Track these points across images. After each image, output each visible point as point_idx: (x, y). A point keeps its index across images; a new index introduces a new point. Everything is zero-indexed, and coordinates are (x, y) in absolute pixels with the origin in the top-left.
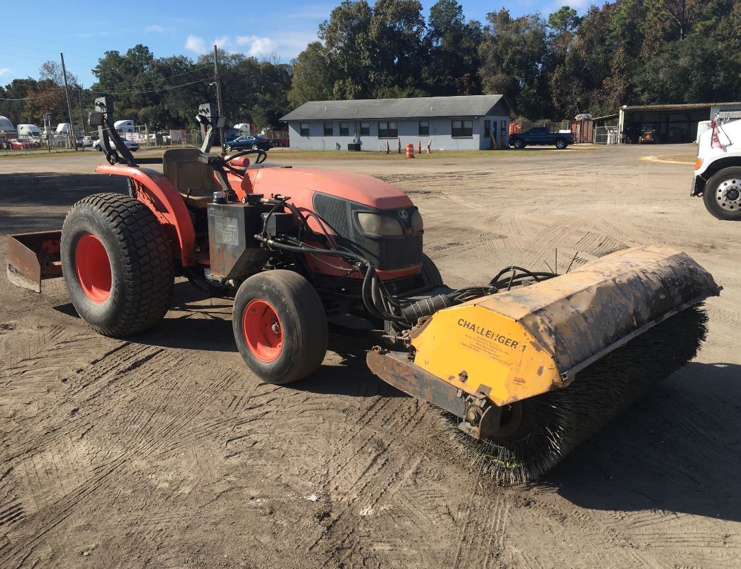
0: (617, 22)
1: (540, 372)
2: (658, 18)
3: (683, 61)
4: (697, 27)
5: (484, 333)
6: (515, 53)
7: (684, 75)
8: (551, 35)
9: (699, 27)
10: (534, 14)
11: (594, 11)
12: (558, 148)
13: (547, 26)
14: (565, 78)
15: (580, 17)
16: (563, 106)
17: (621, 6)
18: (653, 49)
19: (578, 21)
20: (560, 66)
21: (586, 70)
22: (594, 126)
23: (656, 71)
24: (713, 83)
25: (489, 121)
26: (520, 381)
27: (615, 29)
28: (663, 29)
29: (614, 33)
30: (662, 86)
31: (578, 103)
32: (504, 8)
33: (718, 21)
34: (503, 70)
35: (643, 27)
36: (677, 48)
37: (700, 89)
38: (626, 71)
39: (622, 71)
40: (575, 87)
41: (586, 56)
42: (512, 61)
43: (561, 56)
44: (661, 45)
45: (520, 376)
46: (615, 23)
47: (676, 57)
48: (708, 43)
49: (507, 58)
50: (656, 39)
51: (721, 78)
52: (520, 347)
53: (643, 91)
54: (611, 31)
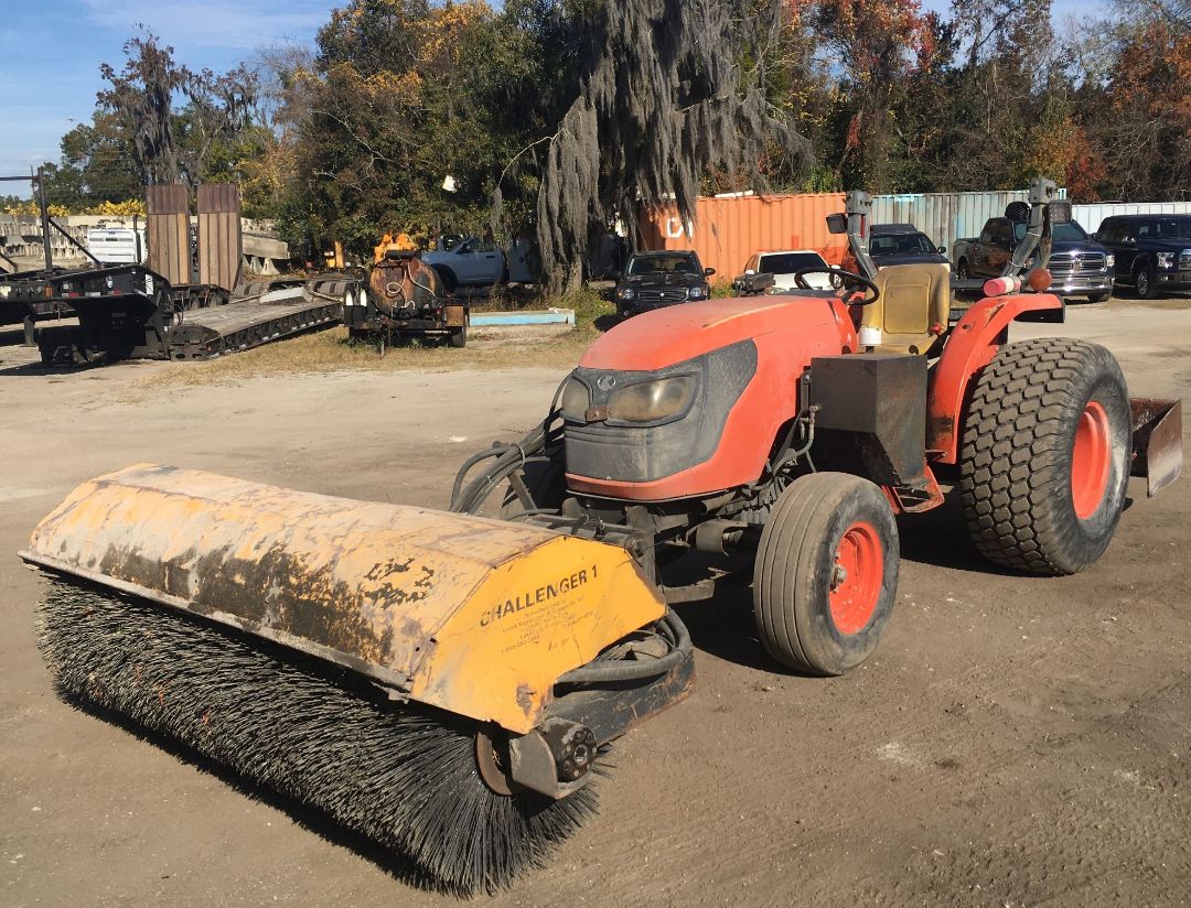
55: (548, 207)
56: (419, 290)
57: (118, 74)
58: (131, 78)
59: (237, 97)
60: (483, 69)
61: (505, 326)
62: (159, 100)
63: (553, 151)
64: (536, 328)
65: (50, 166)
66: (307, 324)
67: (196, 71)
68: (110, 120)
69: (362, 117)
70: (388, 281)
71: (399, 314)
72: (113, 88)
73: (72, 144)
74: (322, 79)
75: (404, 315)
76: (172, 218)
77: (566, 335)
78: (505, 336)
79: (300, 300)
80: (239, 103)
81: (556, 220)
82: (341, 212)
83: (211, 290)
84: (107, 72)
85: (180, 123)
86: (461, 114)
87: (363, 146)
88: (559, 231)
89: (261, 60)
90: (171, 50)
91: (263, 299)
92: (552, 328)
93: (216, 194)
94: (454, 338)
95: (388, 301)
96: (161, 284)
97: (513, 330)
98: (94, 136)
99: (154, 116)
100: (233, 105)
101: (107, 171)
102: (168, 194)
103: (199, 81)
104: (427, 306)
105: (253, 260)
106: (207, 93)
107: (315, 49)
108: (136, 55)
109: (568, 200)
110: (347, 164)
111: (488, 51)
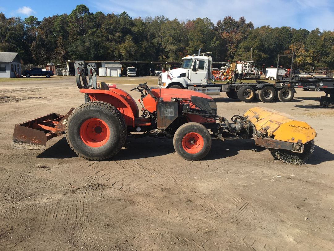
0: (57, 25)
1: (313, 134)
2: (74, 26)
3: (87, 44)
4: (89, 31)
5: (298, 127)
6: (11, 34)
7: (88, 49)
8: (27, 28)
9: (90, 31)
10: (17, 17)
11: (46, 20)
12: (47, 77)
13: (24, 23)
14: (38, 47)
15: (39, 21)
16: (38, 59)
17: (57, 19)
18: (73, 38)
19: (39, 23)
20: (34, 41)
21: (46, 44)
22: (56, 68)
23: (77, 47)
24: (99, 53)
25: (13, 65)
26: (308, 137)
27: (56, 28)
28: (77, 31)
29: (56, 30)
30: (80, 53)
31: (45, 58)
32: (2, 13)
33: (97, 30)
34: (6, 41)
35: (68, 29)
36: (84, 38)
37: (94, 55)
38: (64, 46)
39: (62, 46)
40: (43, 51)
41: (46, 38)
42: (10, 37)
43: (34, 37)
44: (77, 37)
45: (308, 136)
46: (56, 26)
47: (84, 42)
48: (95, 38)
49: (8, 36)
50: (74, 34)
51: (102, 52)
52: (307, 129)
53: (72, 55)
54: (55, 29)
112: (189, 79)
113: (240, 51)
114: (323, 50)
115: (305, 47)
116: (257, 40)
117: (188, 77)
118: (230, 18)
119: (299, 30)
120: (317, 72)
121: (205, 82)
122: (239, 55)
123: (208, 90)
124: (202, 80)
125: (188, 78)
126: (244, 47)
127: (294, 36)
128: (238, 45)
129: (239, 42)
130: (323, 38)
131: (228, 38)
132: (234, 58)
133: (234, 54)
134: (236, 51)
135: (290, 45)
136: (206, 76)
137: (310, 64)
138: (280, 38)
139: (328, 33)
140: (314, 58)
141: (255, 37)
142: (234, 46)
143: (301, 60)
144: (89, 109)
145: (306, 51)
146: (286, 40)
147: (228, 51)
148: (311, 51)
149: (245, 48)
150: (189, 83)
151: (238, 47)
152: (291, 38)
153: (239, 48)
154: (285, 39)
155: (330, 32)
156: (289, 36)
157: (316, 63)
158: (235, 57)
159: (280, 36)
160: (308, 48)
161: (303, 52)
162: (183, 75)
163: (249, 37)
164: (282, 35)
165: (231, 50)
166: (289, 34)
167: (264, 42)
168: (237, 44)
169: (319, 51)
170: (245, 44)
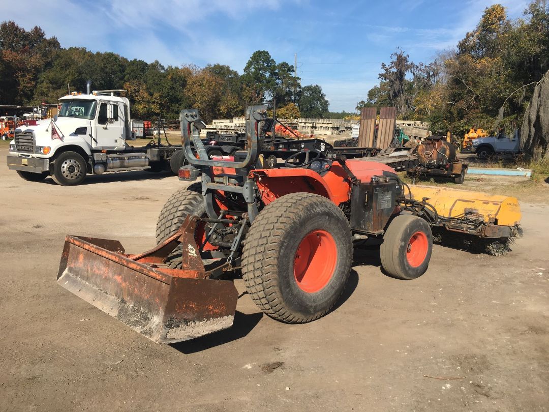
55: (529, 117)
56: (440, 155)
57: (387, 66)
58: (391, 67)
59: (431, 73)
60: (513, 52)
61: (491, 175)
62: (400, 76)
63: (536, 89)
64: (507, 178)
65: (363, 102)
66: (401, 167)
67: (417, 63)
68: (385, 84)
69: (472, 78)
70: (426, 150)
71: (429, 166)
72: (384, 72)
73: (371, 94)
74: (457, 63)
75: (431, 166)
76: (369, 121)
77: (523, 182)
78: (490, 180)
79: (405, 156)
80: (431, 76)
81: (532, 124)
82: (457, 119)
83: (377, 150)
84: (383, 65)
85: (410, 85)
86: (499, 73)
87: (471, 91)
88: (533, 130)
89: (438, 57)
90: (408, 56)
91: (391, 155)
92: (517, 178)
93: (388, 111)
94: (456, 179)
95: (425, 159)
96: (328, 147)
97: (494, 177)
98: (379, 90)
99: (398, 82)
100: (429, 76)
101: (382, 103)
102: (370, 111)
103: (417, 68)
104: (441, 163)
105: (417, 138)
106: (420, 72)
107: (457, 50)
108: (395, 59)
109: (541, 114)
110: (462, 98)
111: (517, 42)
112: (94, 139)
113: (44, 87)
114: (173, 95)
115: (147, 88)
116: (72, 69)
117: (91, 135)
118: (13, 24)
119: (134, 61)
120: (170, 127)
121: (121, 144)
122: (42, 94)
123: (129, 158)
124: (116, 141)
125: (92, 137)
126: (49, 80)
127: (128, 71)
128: (38, 76)
129: (38, 70)
130: (170, 77)
131: (15, 60)
132: (33, 98)
133: (31, 91)
134: (35, 87)
135: (124, 83)
136: (122, 133)
137: (158, 115)
138: (107, 70)
139: (175, 70)
140: (162, 106)
141: (67, 66)
142: (30, 76)
143: (144, 107)
144: (313, 211)
145: (149, 94)
146: (117, 75)
147: (19, 85)
148: (156, 95)
149: (51, 83)
150: (94, 146)
151: (38, 79)
152: (124, 72)
153: (39, 81)
154: (114, 72)
155: (178, 68)
156: (120, 68)
157: (165, 113)
158: (35, 96)
159: (106, 67)
160: (152, 91)
161: (146, 95)
162: (81, 131)
163: (56, 63)
164: (109, 66)
165: (24, 83)
166: (119, 65)
167: (84, 75)
168: (36, 75)
169: (168, 95)
170: (50, 74)
